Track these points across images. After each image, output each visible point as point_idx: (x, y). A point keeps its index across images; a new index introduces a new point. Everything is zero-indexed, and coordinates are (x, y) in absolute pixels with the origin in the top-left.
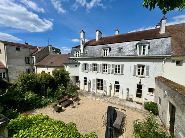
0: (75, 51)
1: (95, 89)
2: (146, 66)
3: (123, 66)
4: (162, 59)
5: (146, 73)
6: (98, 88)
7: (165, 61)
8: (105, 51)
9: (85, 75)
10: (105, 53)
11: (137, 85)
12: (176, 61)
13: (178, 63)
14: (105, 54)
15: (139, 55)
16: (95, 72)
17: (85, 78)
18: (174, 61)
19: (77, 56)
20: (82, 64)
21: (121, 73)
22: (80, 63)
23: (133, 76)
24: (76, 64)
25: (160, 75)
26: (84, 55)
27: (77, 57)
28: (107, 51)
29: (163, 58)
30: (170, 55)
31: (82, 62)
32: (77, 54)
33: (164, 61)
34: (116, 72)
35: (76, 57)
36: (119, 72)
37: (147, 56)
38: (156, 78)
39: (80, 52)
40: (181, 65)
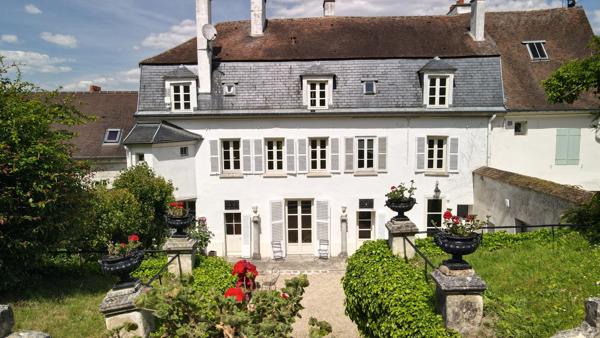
0: (167, 83)
1: (283, 243)
2: (449, 140)
3: (383, 141)
4: (485, 120)
5: (449, 161)
6: (293, 238)
7: (492, 122)
8: (318, 87)
9: (232, 189)
10: (318, 95)
11: (429, 201)
12: (514, 125)
13: (519, 129)
14: (318, 99)
15: (429, 107)
16: (275, 171)
17: (232, 204)
18: (510, 123)
19: (177, 106)
20: (213, 143)
21: (380, 167)
22: (199, 140)
23: (417, 173)
24: (183, 144)
25: (484, 164)
26: (220, 101)
27: (182, 110)
28: (323, 86)
29: (489, 115)
30: (502, 109)
31: (212, 135)
32: (177, 98)
33: (490, 125)
34: (361, 164)
35: (174, 111)
36: (370, 164)
37: (451, 110)
38: (473, 173)
39: (198, 85)
40: (524, 134)
